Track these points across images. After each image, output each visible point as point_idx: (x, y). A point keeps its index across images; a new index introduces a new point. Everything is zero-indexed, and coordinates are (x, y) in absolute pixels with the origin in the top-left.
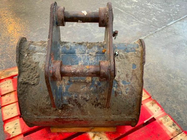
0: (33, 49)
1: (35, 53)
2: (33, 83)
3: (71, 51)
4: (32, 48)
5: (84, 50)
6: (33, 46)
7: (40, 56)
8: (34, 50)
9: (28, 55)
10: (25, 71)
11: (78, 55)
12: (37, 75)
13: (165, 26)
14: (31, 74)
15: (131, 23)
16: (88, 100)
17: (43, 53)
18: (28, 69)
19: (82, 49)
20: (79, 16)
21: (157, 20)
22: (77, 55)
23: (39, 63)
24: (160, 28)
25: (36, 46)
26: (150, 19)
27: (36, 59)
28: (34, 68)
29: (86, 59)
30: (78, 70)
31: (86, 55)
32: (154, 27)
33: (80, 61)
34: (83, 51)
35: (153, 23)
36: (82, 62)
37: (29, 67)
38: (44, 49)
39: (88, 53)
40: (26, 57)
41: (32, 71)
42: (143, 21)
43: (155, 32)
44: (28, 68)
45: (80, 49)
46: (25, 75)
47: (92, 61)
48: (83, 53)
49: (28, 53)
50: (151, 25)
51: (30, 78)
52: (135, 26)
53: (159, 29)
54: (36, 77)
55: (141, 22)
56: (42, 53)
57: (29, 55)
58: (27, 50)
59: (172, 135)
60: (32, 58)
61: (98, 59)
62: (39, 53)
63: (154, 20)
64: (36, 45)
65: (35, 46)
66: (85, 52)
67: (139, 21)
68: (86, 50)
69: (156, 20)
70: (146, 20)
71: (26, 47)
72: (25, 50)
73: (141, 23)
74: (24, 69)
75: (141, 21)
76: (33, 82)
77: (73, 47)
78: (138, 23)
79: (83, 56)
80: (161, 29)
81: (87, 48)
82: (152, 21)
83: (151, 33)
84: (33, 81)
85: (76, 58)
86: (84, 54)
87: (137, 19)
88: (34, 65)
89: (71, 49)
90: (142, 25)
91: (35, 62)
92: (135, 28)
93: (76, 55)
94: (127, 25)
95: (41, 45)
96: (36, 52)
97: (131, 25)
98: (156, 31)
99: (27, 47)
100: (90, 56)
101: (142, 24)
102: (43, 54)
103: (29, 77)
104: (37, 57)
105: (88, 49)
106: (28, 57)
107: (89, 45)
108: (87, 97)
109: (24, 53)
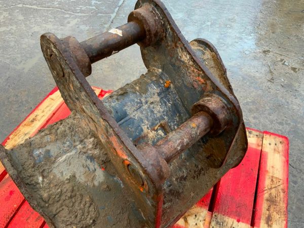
0: (45, 157)
1: (54, 162)
2: (91, 221)
3: (119, 114)
4: (42, 156)
5: (139, 101)
6: (41, 150)
7: (68, 162)
8: (50, 157)
9: (43, 177)
10: (58, 211)
11: (134, 114)
12: (88, 200)
13: (118, 8)
14: (76, 207)
15: (66, 21)
16: (187, 176)
17: (71, 151)
18: (62, 204)
19: (134, 101)
20: (111, 42)
21: (100, 3)
22: (132, 116)
23: (74, 176)
24: (112, 13)
25: (48, 147)
26: (89, 6)
27: (64, 174)
28: (73, 191)
29: (149, 114)
30: (185, 140)
31: (145, 107)
32: (103, 15)
33: (143, 122)
34: (138, 103)
35: (99, 9)
36: (147, 122)
37: (63, 197)
38: (68, 143)
39: (146, 102)
40: (43, 181)
41: (73, 200)
42: (82, 11)
43: (112, 22)
44: (60, 202)
45: (131, 103)
46: (65, 219)
47: (159, 112)
48: (140, 107)
49: (42, 172)
50: (97, 14)
51: (79, 216)
52: (76, 24)
53: (113, 16)
54: (88, 205)
55: (80, 14)
56: (68, 154)
57: (45, 174)
58: (33, 167)
59: (258, 145)
60: (55, 176)
61: (165, 103)
62: (64, 157)
63: (95, 3)
64: (46, 146)
65: (44, 149)
66: (142, 103)
67: (77, 14)
68: (142, 99)
69: (98, 3)
70: (84, 8)
71: (28, 163)
72: (30, 170)
73: (81, 16)
74: (54, 209)
75: (78, 13)
76: (90, 219)
77: (117, 106)
78: (76, 17)
79: (142, 112)
80: (115, 14)
81: (141, 94)
82: (94, 7)
83: (106, 26)
84: (89, 216)
85: (133, 123)
86: (141, 109)
87: (69, 12)
88: (68, 187)
89: (117, 112)
90: (85, 19)
91: (67, 179)
92: (78, 27)
93: (131, 118)
94: (62, 27)
95: (57, 139)
96: (56, 158)
97: (69, 25)
98: (111, 19)
99: (30, 162)
100: (152, 106)
101: (84, 16)
102: (71, 153)
103: (76, 216)
104: (63, 168)
105: (144, 96)
106: (45, 180)
107: (139, 87)
108: (183, 172)
109: (35, 178)
